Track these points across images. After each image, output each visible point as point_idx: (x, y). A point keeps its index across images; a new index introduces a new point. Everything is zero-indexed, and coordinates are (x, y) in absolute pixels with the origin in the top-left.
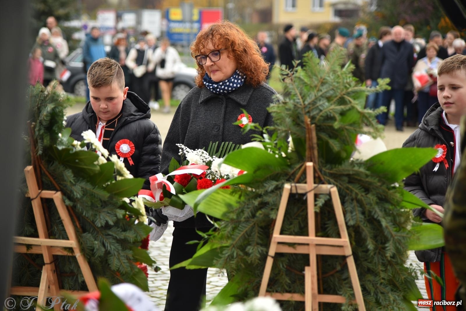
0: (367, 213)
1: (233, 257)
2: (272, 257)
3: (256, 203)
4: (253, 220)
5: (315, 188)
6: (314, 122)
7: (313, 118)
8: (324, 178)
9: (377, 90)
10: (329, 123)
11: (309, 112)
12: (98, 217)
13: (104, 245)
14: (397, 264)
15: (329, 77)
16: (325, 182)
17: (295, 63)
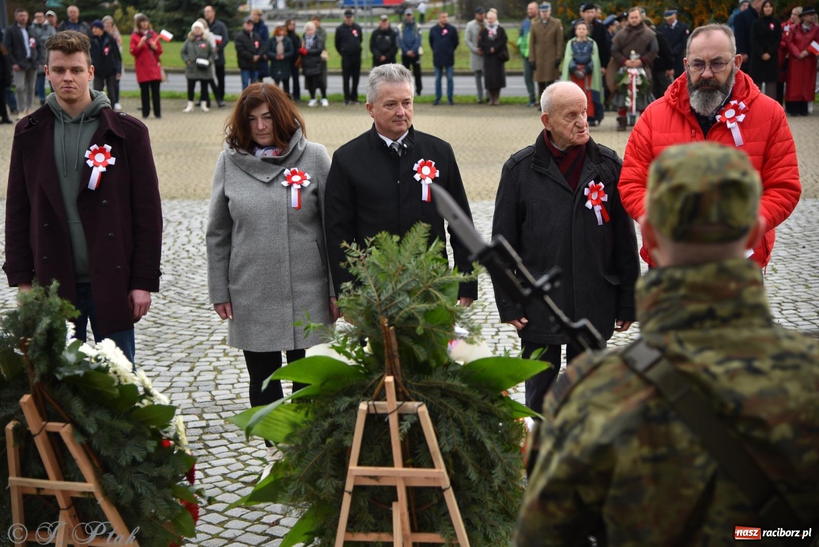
0: (466, 434)
1: (300, 493)
2: (350, 493)
3: (326, 425)
4: (323, 446)
5: (399, 407)
6: (393, 323)
7: (391, 318)
8: (410, 392)
9: (472, 278)
10: (411, 324)
11: (386, 310)
12: (122, 453)
13: (133, 487)
14: (509, 489)
15: (410, 263)
16: (412, 398)
17: (369, 241)
